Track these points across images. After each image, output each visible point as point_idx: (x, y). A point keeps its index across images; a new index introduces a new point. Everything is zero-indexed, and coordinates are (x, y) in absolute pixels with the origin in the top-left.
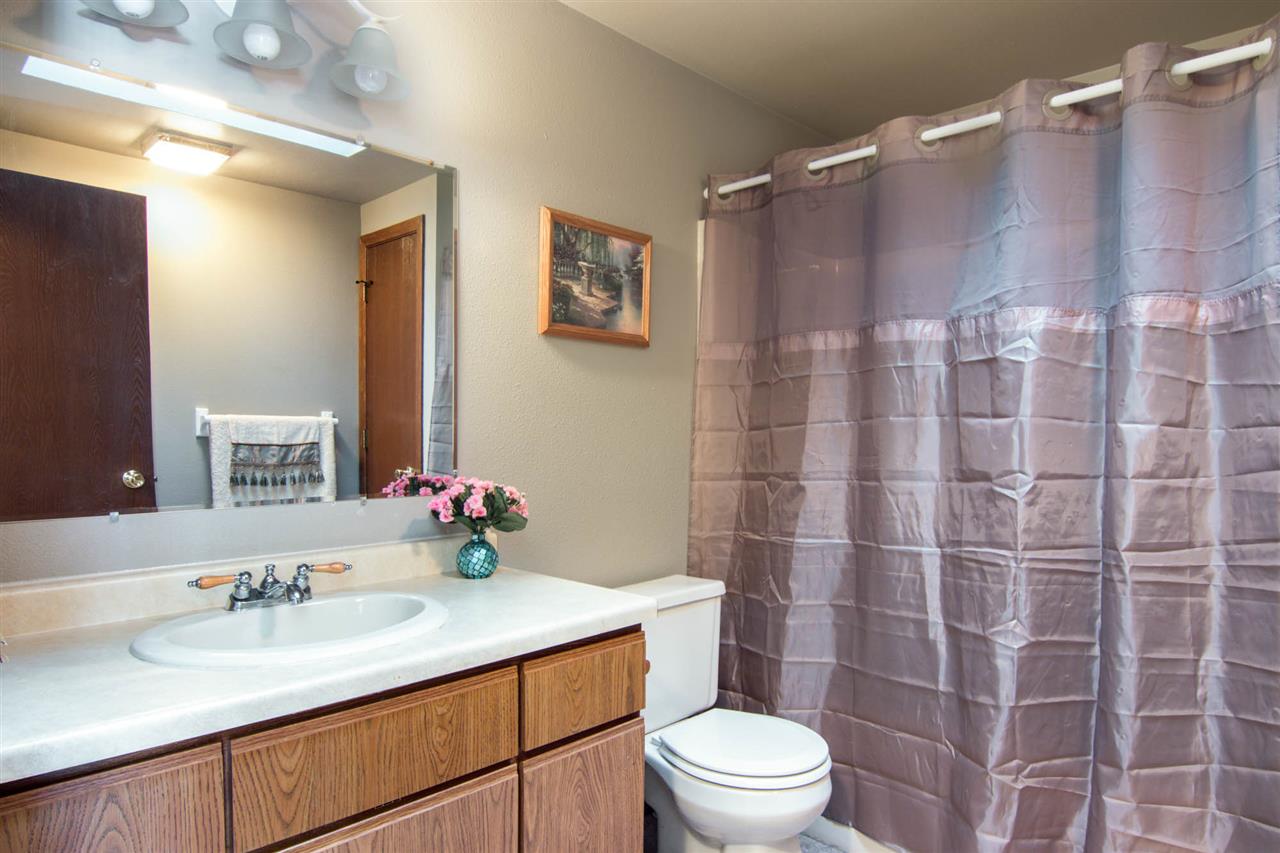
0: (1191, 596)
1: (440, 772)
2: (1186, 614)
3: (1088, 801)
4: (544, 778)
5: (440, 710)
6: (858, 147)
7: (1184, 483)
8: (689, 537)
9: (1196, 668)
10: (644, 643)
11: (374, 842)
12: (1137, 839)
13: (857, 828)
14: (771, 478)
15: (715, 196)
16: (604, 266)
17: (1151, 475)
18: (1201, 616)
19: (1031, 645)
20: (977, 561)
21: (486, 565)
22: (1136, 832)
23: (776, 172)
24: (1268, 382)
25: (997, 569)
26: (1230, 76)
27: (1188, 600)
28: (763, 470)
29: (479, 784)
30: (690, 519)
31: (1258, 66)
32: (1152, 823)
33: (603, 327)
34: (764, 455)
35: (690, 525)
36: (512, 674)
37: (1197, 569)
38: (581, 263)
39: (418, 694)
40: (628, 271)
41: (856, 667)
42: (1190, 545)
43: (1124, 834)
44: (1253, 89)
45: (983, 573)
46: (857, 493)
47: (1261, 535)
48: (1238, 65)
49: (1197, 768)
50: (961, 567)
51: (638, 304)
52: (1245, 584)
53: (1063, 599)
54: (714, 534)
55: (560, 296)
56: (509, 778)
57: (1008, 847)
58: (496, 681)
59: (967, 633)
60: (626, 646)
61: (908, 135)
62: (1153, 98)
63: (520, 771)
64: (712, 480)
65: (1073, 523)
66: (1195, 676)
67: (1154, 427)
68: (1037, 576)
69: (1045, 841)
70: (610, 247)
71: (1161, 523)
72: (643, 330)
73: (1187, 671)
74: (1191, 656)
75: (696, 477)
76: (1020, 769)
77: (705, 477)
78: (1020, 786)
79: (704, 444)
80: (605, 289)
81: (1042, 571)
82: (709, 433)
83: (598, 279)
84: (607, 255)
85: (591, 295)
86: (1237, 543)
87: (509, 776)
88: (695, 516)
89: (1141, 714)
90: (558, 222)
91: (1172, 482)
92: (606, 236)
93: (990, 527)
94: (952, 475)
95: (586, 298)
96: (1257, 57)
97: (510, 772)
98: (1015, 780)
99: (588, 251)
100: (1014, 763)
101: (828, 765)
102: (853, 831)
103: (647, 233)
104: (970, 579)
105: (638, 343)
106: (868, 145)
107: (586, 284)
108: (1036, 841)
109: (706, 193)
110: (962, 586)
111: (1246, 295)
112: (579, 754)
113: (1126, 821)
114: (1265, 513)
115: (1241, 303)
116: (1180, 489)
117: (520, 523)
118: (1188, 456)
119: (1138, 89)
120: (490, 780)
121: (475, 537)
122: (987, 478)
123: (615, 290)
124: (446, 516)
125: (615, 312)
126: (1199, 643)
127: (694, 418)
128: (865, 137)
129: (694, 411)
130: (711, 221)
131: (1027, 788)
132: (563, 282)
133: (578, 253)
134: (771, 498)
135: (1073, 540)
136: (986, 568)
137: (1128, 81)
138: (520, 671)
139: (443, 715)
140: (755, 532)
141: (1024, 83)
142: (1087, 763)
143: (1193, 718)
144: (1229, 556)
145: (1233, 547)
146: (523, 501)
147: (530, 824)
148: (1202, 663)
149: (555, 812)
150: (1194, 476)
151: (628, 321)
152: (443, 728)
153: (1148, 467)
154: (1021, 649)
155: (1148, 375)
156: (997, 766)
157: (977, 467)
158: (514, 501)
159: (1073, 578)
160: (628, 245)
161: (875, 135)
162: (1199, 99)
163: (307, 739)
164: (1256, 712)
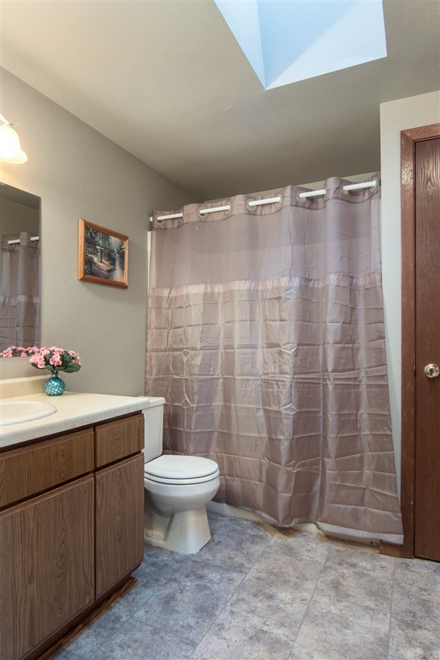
0: (354, 389)
1: (62, 477)
2: (353, 396)
3: (320, 475)
4: (105, 480)
5: (62, 448)
6: (221, 206)
7: (350, 345)
8: (146, 379)
9: (357, 417)
10: (144, 419)
11: (35, 509)
12: (339, 485)
13: (227, 503)
14: (185, 350)
15: (156, 221)
16: (107, 249)
17: (339, 343)
18: (358, 396)
19: (298, 413)
20: (276, 381)
21: (60, 389)
22: (338, 483)
23: (185, 213)
24: (377, 307)
25: (284, 383)
26: (362, 193)
27: (353, 390)
28: (181, 346)
29: (78, 482)
30: (146, 370)
31: (372, 190)
32: (344, 478)
33: (107, 278)
34: (181, 340)
35: (146, 373)
36: (91, 432)
37: (356, 379)
38: (97, 247)
39: (53, 440)
40: (118, 252)
41: (225, 431)
42: (353, 370)
43: (334, 484)
44: (370, 198)
45: (278, 385)
46: (224, 355)
47: (377, 364)
48: (365, 189)
49: (359, 455)
50: (269, 383)
51: (123, 268)
52: (372, 383)
53: (308, 394)
54: (157, 377)
55: (88, 262)
56: (90, 480)
57: (292, 496)
58: (85, 435)
59: (272, 411)
60: (136, 419)
61: (243, 203)
62: (337, 198)
63: (95, 477)
64: (156, 351)
65: (311, 363)
66: (357, 420)
67: (340, 324)
68: (299, 385)
69: (305, 494)
70: (110, 241)
71: (343, 361)
72: (125, 280)
73: (354, 418)
74: (355, 412)
75: (148, 350)
76: (295, 465)
77: (153, 350)
78: (295, 471)
79: (152, 335)
80: (108, 260)
81: (301, 382)
82: (154, 330)
83: (105, 255)
84: (109, 244)
85: (102, 262)
86: (369, 367)
87: (90, 479)
88: (148, 369)
89: (339, 436)
90: (88, 226)
91: (347, 345)
92: (108, 235)
93: (280, 366)
94: (264, 346)
95: (100, 264)
96: (371, 187)
97: (91, 477)
98: (293, 469)
99: (101, 242)
100: (293, 462)
101: (218, 473)
102: (225, 504)
103: (127, 235)
104: (273, 388)
105: (123, 286)
106: (226, 205)
107: (100, 257)
108: (302, 494)
109: (151, 219)
110: (269, 391)
111: (369, 275)
112: (119, 469)
113: (335, 479)
114: (378, 356)
115: (367, 277)
116: (349, 348)
117: (77, 368)
118: (351, 336)
119: (331, 194)
120: (83, 481)
121: (54, 376)
122: (278, 346)
123: (112, 261)
124: (41, 364)
125: (113, 271)
126: (358, 407)
127: (147, 322)
128: (225, 201)
129: (147, 319)
130: (154, 232)
131: (298, 472)
132: (90, 255)
133: (96, 242)
134: (185, 359)
135: (311, 370)
136: (280, 383)
137: (328, 191)
138: (94, 430)
139: (63, 450)
140: (177, 375)
141: (290, 186)
142: (319, 459)
143: (356, 436)
144: (367, 373)
145: (367, 370)
146: (78, 358)
147: (99, 502)
148: (359, 415)
149: (108, 496)
150: (354, 343)
151: (118, 276)
152: (63, 456)
153: (338, 339)
154: (294, 415)
155: (337, 304)
156: (287, 463)
157: (274, 342)
158: (73, 358)
159: (311, 385)
160: (118, 240)
161: (229, 201)
162: (352, 200)
163: (7, 460)
164: (378, 431)
